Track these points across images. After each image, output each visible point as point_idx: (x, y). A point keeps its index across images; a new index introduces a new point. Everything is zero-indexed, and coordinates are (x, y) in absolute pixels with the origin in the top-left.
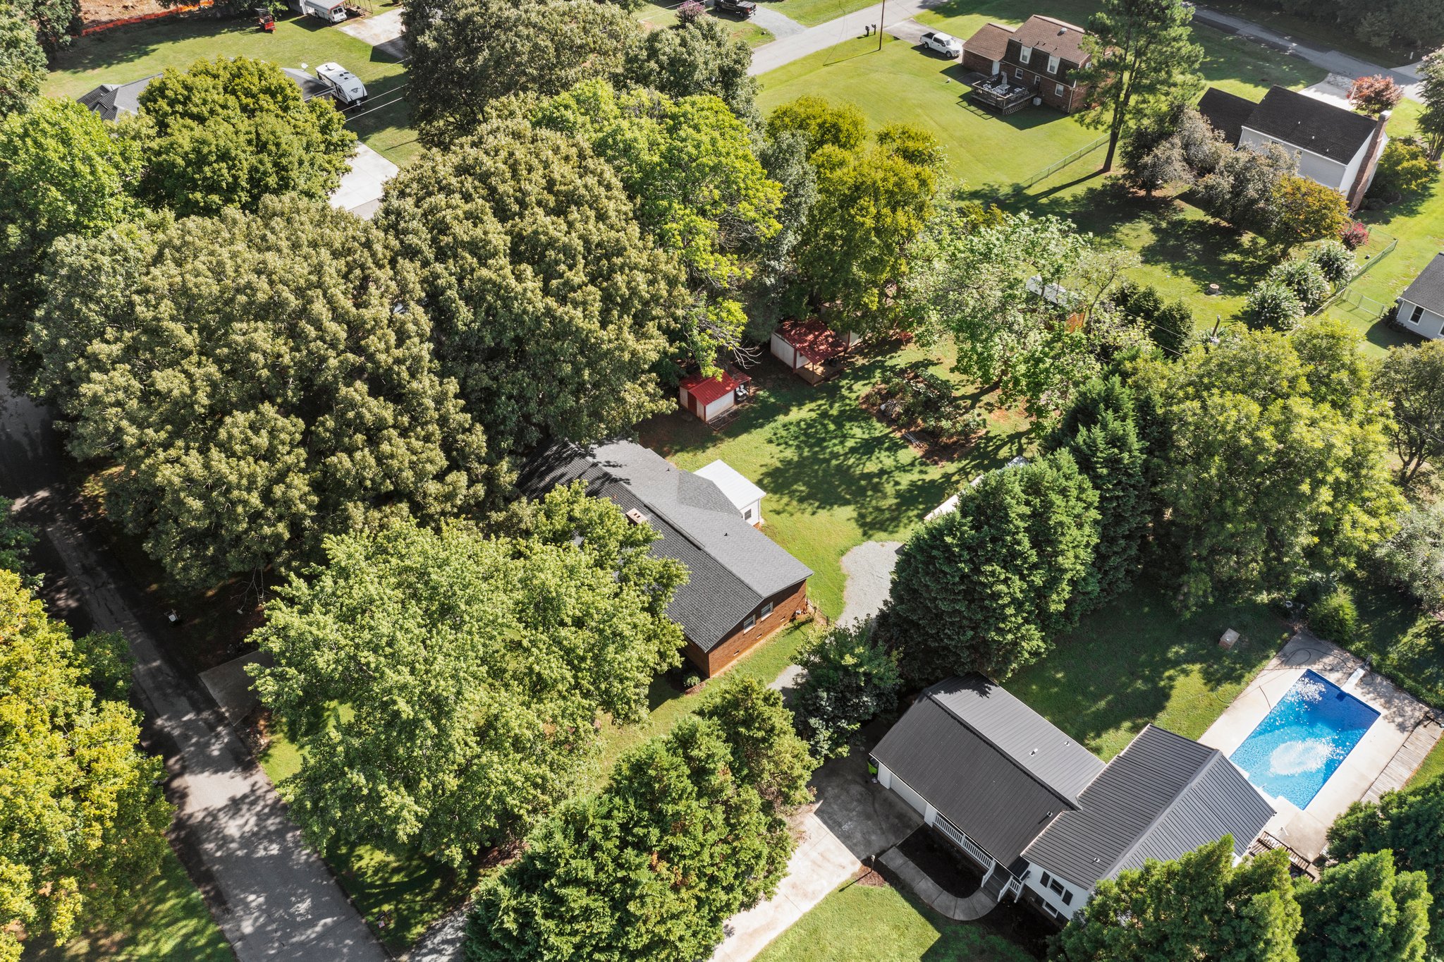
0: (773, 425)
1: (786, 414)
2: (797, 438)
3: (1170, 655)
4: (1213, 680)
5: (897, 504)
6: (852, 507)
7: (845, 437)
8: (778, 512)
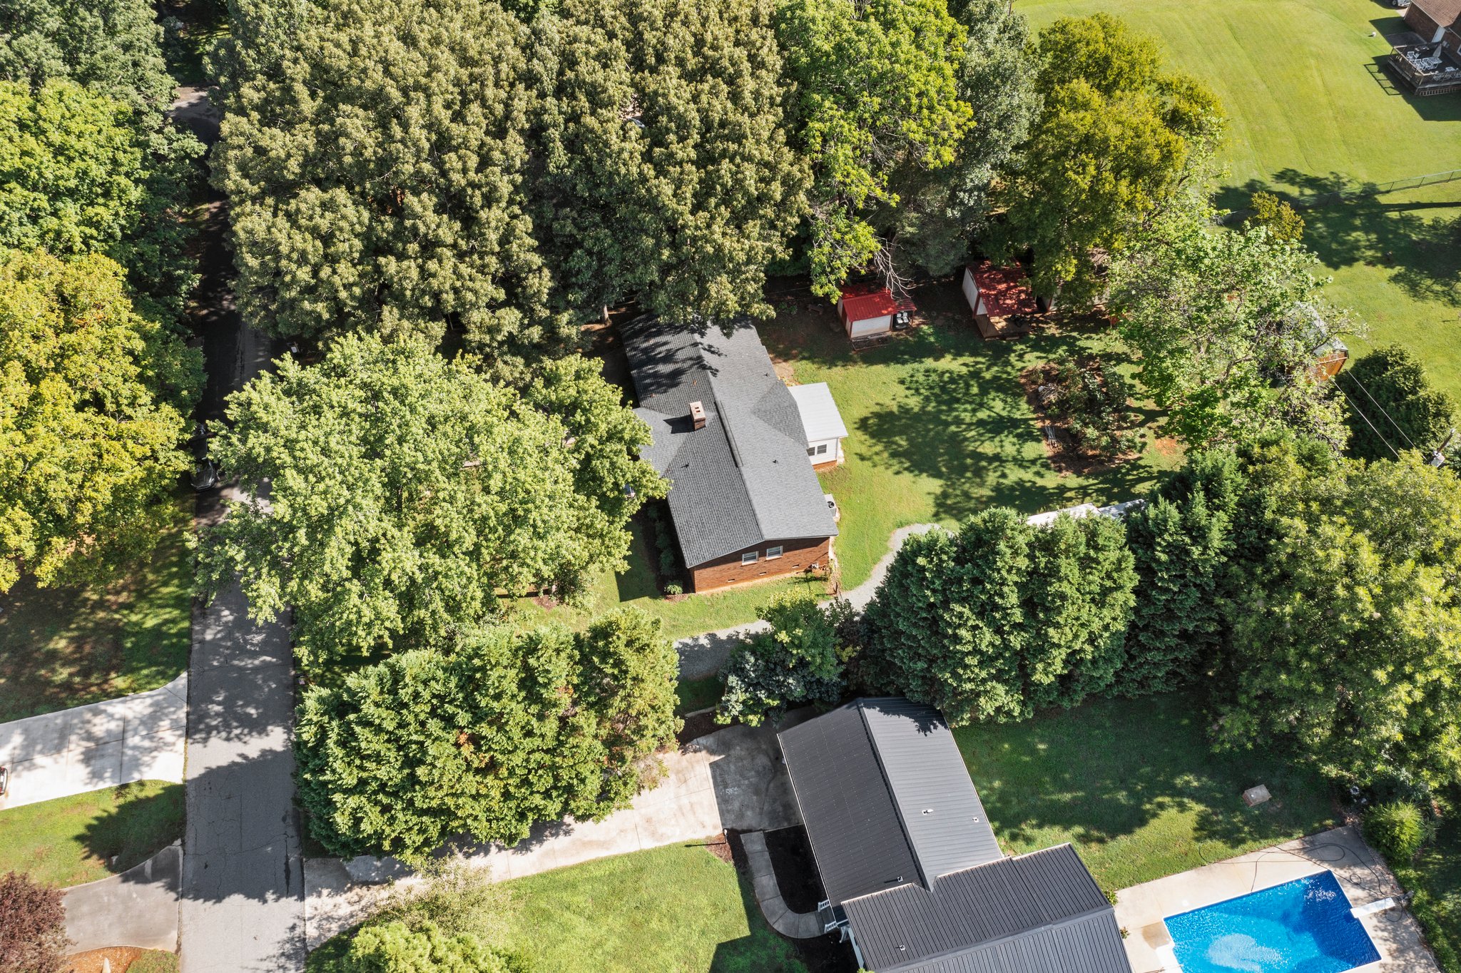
0: (916, 365)
1: (937, 359)
2: (931, 388)
3: (1179, 782)
4: (1205, 829)
5: (989, 497)
6: (941, 482)
7: (981, 406)
8: (863, 458)
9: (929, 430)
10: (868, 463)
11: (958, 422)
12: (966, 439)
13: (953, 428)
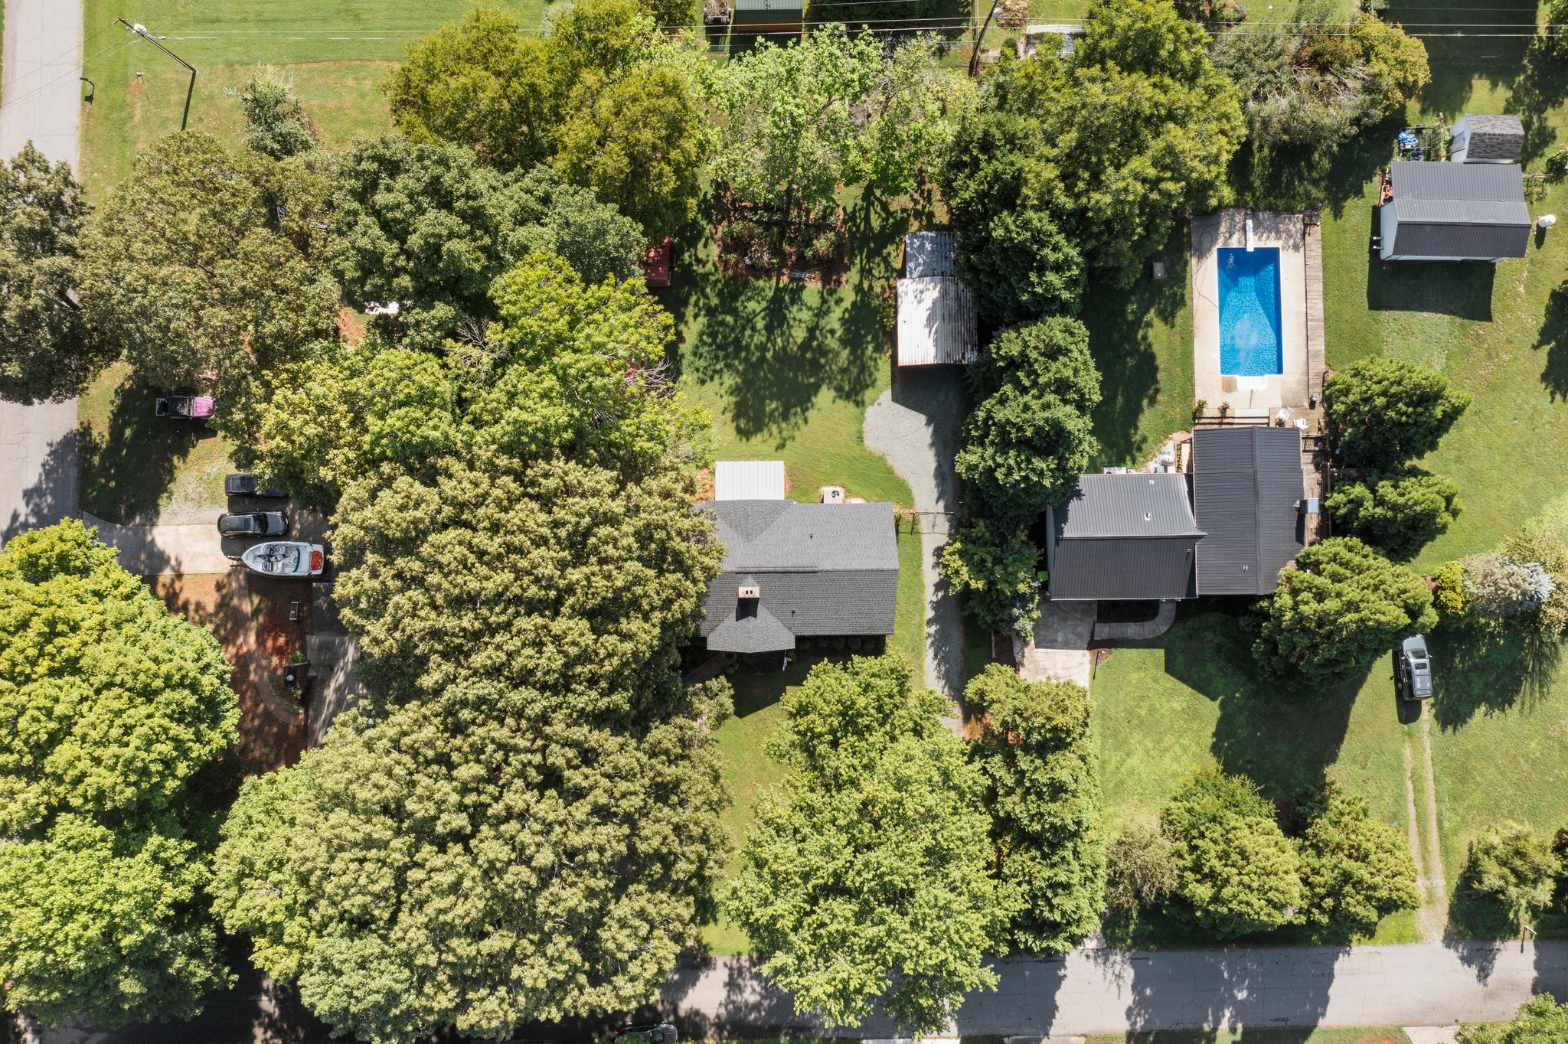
0: (685, 362)
3: (1130, 317)
4: (1167, 317)
5: (851, 353)
6: (824, 387)
7: (749, 321)
8: (782, 446)
9: (766, 379)
10: (789, 443)
11: (762, 348)
12: (784, 348)
13: (769, 355)
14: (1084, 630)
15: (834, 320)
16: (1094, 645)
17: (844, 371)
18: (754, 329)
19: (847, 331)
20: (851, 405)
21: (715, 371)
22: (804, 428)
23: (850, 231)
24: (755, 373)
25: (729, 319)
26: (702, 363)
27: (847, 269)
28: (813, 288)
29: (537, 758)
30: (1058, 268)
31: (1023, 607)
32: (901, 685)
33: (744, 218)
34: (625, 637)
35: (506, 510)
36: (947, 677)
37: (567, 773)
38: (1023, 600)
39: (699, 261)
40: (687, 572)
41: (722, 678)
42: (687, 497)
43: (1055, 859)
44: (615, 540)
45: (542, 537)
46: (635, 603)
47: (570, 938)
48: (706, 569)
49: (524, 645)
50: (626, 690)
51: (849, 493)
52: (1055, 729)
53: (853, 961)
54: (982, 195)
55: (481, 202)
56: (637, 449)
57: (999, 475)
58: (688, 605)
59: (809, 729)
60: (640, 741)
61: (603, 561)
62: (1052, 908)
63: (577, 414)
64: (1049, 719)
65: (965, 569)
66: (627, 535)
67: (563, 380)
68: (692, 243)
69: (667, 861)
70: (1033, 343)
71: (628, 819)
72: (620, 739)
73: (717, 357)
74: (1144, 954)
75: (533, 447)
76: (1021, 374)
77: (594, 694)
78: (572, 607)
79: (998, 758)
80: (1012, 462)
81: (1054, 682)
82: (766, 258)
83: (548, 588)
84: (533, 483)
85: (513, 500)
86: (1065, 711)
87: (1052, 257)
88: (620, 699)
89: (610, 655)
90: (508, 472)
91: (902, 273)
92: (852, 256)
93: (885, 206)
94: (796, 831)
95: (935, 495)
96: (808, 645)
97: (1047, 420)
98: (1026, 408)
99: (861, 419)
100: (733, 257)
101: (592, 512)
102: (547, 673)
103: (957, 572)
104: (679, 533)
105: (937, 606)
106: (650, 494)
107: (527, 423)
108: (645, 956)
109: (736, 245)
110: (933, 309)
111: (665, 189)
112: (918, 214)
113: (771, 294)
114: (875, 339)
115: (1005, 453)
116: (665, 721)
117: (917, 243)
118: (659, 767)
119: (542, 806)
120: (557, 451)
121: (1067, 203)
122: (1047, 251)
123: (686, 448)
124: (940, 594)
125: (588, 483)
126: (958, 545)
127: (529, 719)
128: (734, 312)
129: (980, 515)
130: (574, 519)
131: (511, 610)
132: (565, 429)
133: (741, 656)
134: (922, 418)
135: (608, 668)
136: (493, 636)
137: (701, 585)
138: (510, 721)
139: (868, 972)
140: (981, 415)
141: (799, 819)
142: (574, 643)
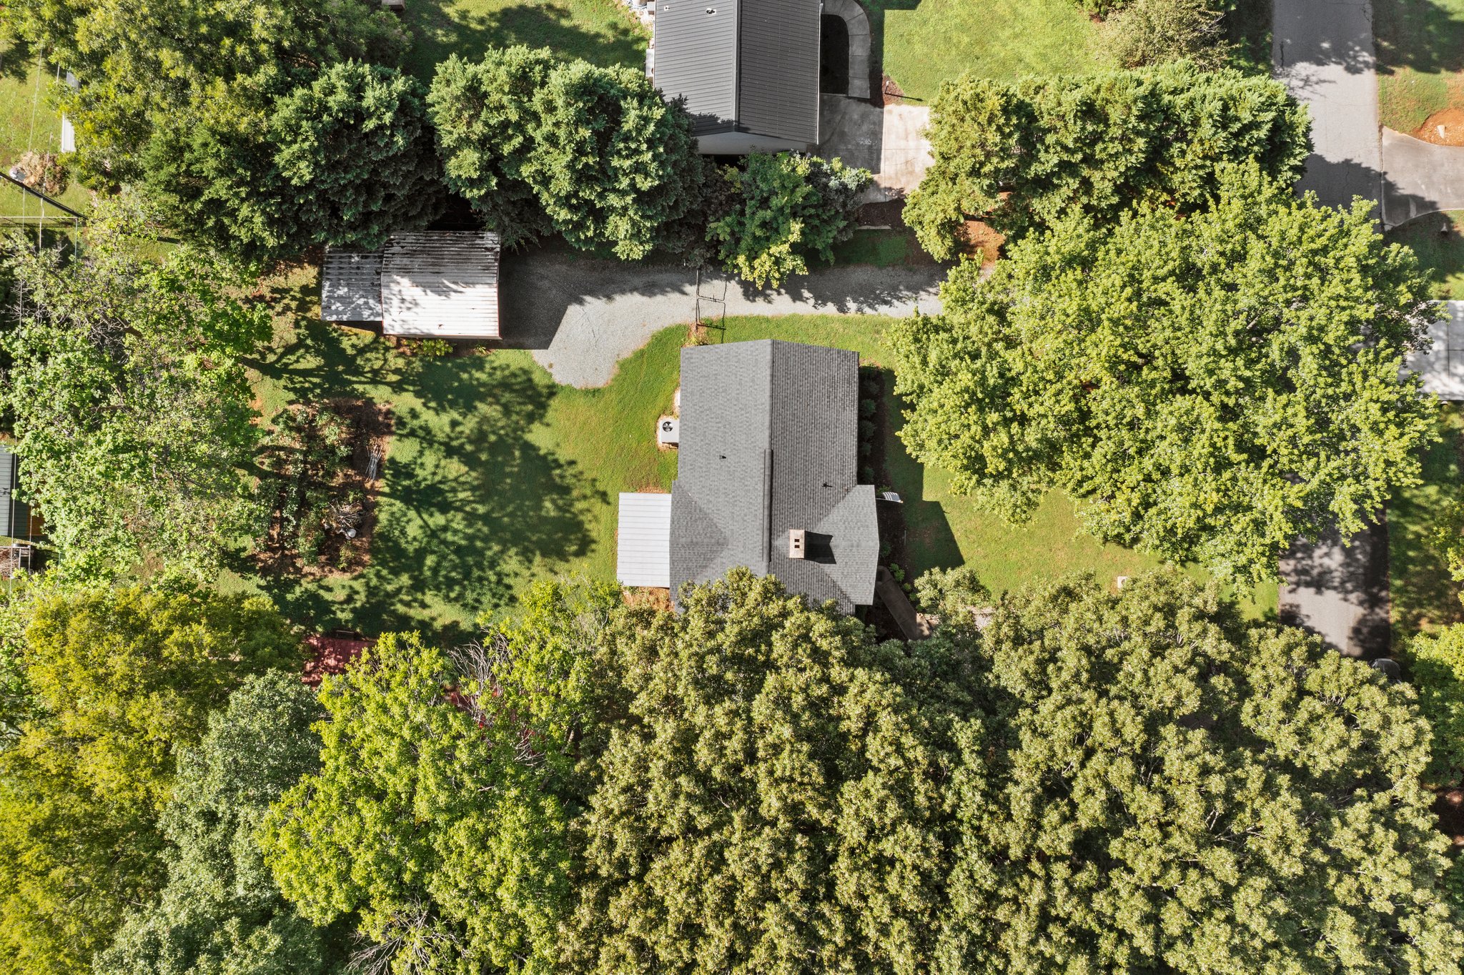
3: (452, 38)
5: (482, 400)
6: (529, 437)
7: (433, 534)
8: (604, 496)
9: (511, 515)
10: (601, 487)
11: (471, 518)
12: (473, 489)
13: (481, 510)
14: (856, 111)
15: (439, 422)
16: (877, 98)
17: (507, 411)
18: (445, 529)
19: (453, 404)
20: (554, 403)
21: (499, 582)
22: (580, 467)
23: (321, 396)
24: (503, 528)
25: (430, 561)
26: (487, 599)
27: (370, 402)
28: (392, 448)
29: (1060, 870)
30: (357, 89)
31: (827, 176)
32: (937, 329)
33: (294, 535)
34: (870, 723)
35: (663, 911)
36: (916, 289)
37: (1084, 822)
38: (815, 176)
39: (349, 599)
40: (770, 626)
41: (919, 582)
42: (656, 622)
43: (1186, 117)
44: (719, 736)
45: (709, 853)
46: (815, 706)
47: (1336, 822)
48: (767, 596)
49: (882, 890)
50: (949, 724)
51: (667, 410)
52: (1005, 110)
53: (1347, 397)
54: (255, 195)
55: (164, 936)
56: (577, 697)
57: (645, 184)
58: (821, 625)
59: (1003, 455)
60: (1020, 703)
61: (751, 757)
62: (1255, 125)
63: (514, 792)
64: (990, 121)
65: (774, 250)
66: (709, 717)
67: (456, 812)
68: (324, 607)
69: (1206, 669)
70: (462, 129)
71: (1153, 724)
72: (1025, 735)
73: (480, 579)
74: (1276, 48)
75: (564, 865)
76: (507, 149)
77: (958, 776)
78: (823, 807)
79: (1037, 204)
80: (627, 164)
81: (932, 128)
82: (347, 509)
83: (789, 846)
84: (623, 864)
85: (649, 900)
86: (979, 98)
87: (341, 96)
88: (965, 734)
89: (899, 749)
90: (602, 904)
91: (377, 327)
92: (354, 395)
93: (290, 350)
94: (1148, 478)
95: (675, 296)
96: (869, 470)
97: (568, 105)
98: (552, 139)
99: (572, 390)
100: (345, 553)
101: (670, 772)
102: (926, 851)
103: (778, 262)
104: (711, 635)
105: (821, 299)
106: (648, 678)
107: (524, 878)
108: (1349, 705)
109: (328, 547)
110: (425, 286)
111: (207, 639)
112: (303, 307)
113: (399, 504)
114: (464, 368)
115: (614, 175)
116: (984, 664)
117: (337, 306)
118: (1065, 676)
119: (1140, 866)
120: (573, 825)
121: (268, 71)
122: (332, 101)
123: (587, 621)
124: (806, 294)
125: (626, 776)
126: (741, 260)
127: (1000, 883)
128: (421, 554)
129: (702, 229)
130: (682, 803)
131: (825, 908)
132: (539, 811)
133: (883, 561)
134: (573, 310)
135: (919, 753)
136: (866, 938)
137: (790, 604)
138: (1002, 914)
139: (1365, 376)
140: (564, 215)
141: (1131, 475)
142: (881, 808)
